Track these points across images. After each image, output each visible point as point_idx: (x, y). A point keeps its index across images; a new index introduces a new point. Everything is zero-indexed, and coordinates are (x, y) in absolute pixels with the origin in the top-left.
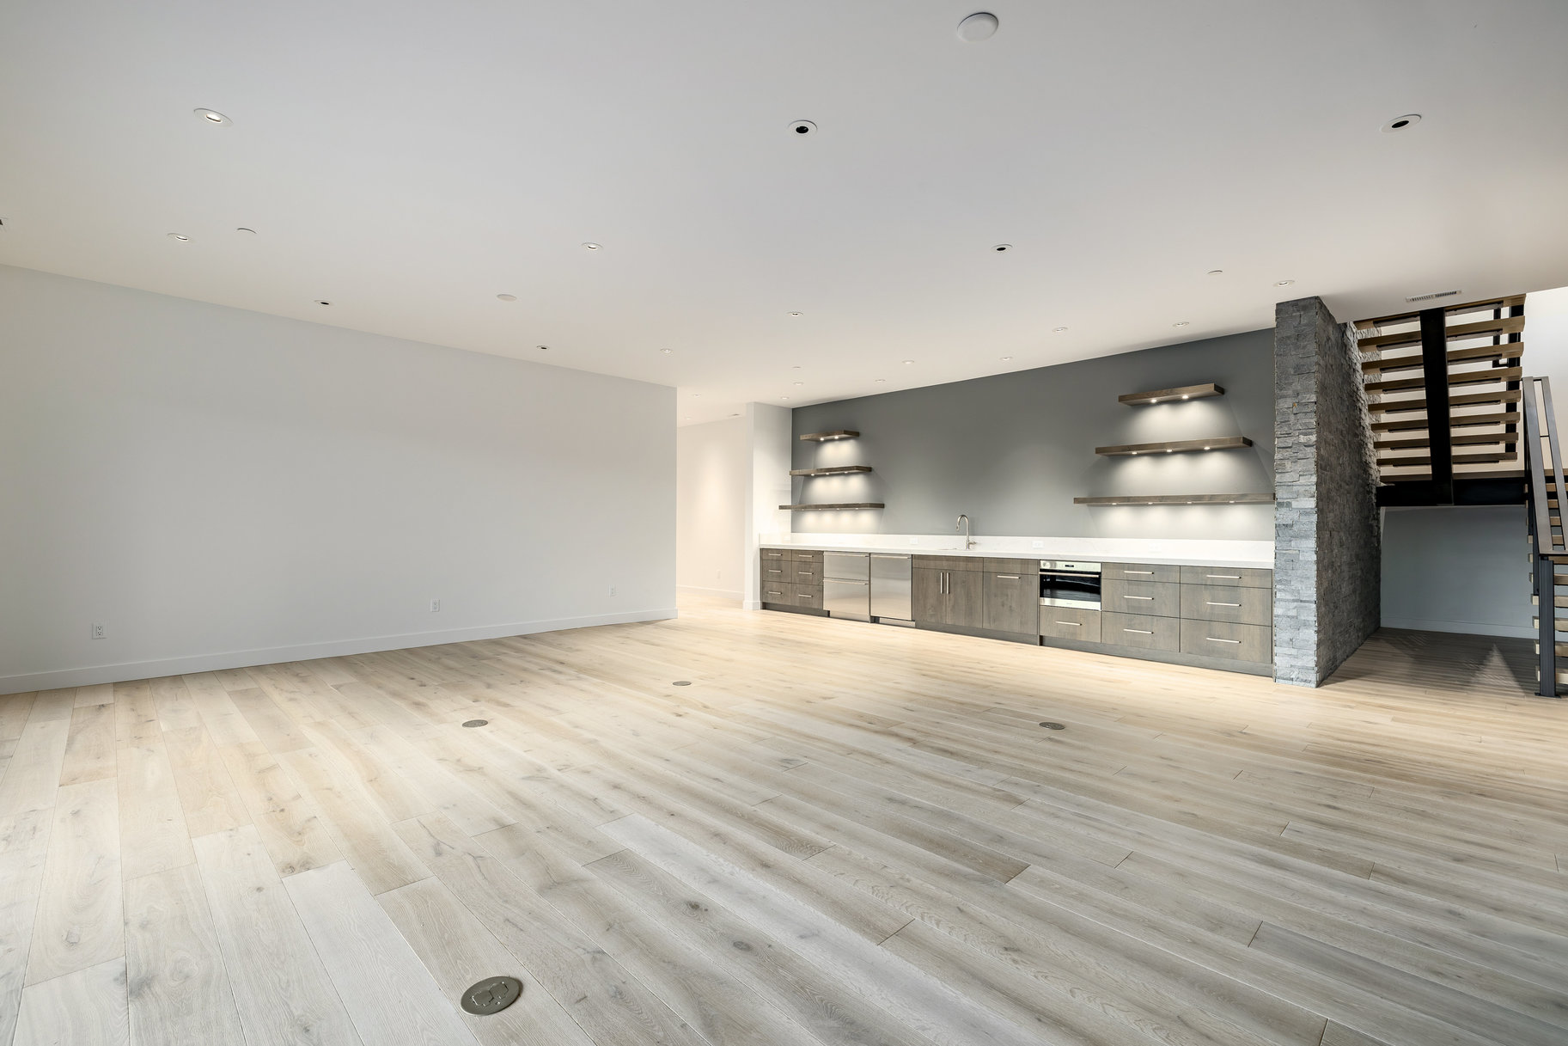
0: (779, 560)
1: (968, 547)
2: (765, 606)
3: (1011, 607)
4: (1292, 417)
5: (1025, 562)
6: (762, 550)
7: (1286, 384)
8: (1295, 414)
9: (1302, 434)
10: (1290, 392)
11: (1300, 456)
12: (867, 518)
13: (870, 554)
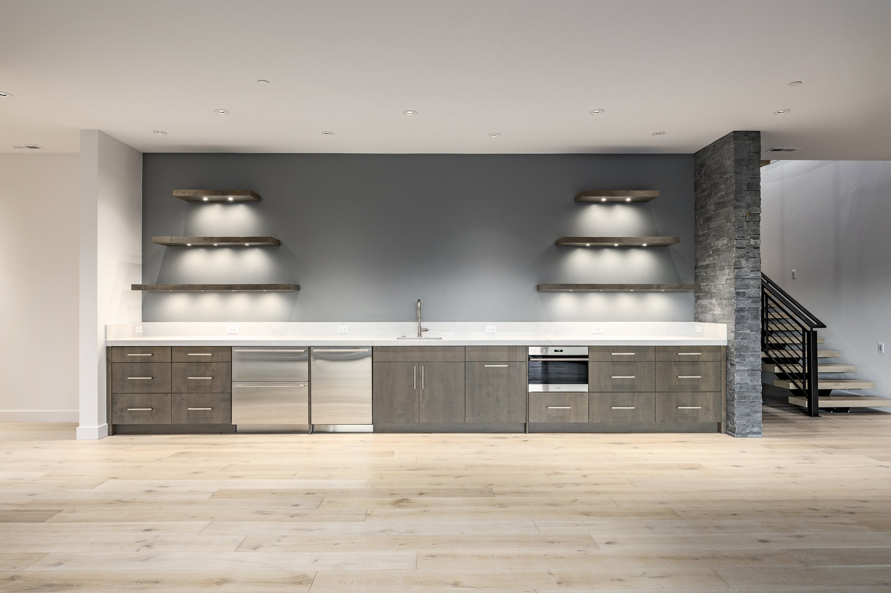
0: (145, 362)
1: (420, 335)
2: (115, 430)
3: (497, 397)
4: (745, 223)
5: (512, 349)
6: (110, 350)
7: (741, 197)
8: (747, 222)
9: (751, 238)
10: (744, 204)
11: (751, 255)
12: (272, 302)
13: (309, 348)
